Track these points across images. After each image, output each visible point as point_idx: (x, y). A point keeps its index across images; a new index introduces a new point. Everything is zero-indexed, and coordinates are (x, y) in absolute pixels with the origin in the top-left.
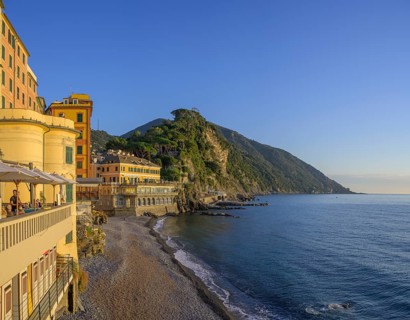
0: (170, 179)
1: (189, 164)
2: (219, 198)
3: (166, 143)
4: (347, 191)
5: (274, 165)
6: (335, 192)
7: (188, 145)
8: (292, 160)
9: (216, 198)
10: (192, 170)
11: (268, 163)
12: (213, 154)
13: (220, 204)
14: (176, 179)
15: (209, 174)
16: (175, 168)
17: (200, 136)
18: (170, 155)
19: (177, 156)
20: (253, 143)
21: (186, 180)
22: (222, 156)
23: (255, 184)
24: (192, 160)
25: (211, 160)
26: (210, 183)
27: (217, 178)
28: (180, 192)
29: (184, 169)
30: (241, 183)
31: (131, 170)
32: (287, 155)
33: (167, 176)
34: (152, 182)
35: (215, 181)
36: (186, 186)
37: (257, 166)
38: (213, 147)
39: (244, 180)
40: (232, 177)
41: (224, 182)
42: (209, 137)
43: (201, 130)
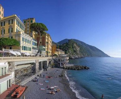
1: (70, 51)
2: (76, 57)
5: (92, 50)
7: (70, 47)
15: (74, 53)
18: (67, 49)
22: (78, 49)
25: (75, 50)
30: (83, 54)
33: (66, 53)
34: (63, 54)
36: (69, 55)
37: (88, 50)
38: (76, 47)
40: (81, 53)
41: (77, 54)
42: (75, 45)
43: (73, 44)
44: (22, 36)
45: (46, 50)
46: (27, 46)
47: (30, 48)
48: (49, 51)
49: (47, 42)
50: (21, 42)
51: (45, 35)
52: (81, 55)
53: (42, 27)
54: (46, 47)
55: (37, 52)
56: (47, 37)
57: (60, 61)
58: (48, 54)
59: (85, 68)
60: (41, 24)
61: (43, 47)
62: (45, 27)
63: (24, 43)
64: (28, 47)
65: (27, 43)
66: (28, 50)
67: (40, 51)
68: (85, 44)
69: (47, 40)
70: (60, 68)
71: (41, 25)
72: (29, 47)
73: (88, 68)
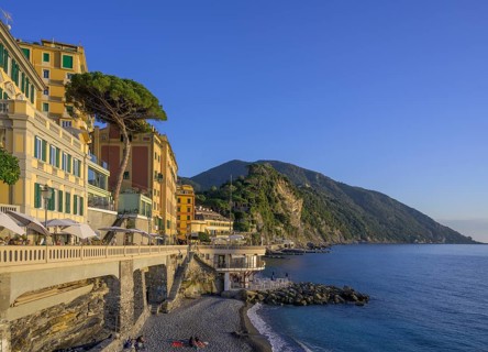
0: (241, 230)
1: (258, 217)
2: (286, 246)
3: (238, 200)
4: (469, 241)
5: (366, 210)
6: (449, 241)
7: (258, 201)
8: (390, 204)
9: (283, 246)
10: (261, 222)
11: (359, 208)
12: (284, 205)
13: (285, 251)
14: (246, 230)
15: (277, 224)
16: (245, 221)
17: (270, 191)
18: (242, 210)
19: (248, 211)
20: (341, 185)
21: (255, 230)
22: (295, 206)
23: (337, 232)
24: (262, 214)
25: (281, 211)
26: (278, 233)
27: (285, 228)
28: (248, 240)
29: (253, 222)
30: (320, 232)
31: (212, 224)
32: (384, 198)
33: (238, 227)
34: (227, 233)
35: (283, 231)
36: (253, 236)
37: (344, 212)
38: (284, 199)
39: (323, 229)
40: (308, 226)
41: (292, 231)
42: (281, 189)
43: (272, 184)
44: (36, 132)
45: (156, 213)
46: (62, 188)
47: (78, 201)
48: (168, 217)
49: (161, 176)
50: (31, 163)
51: (150, 140)
52: (308, 236)
53: (137, 99)
54: (156, 199)
55: (114, 220)
56: (157, 149)
57: (224, 266)
58: (163, 234)
59: (347, 297)
60: (134, 85)
61: (143, 198)
62: (154, 100)
63: (48, 168)
64: (68, 195)
65: (61, 174)
66: (68, 211)
67: (125, 217)
68: (325, 181)
69: (157, 167)
70: (226, 297)
71: (130, 90)
72: (73, 193)
73: (361, 298)
